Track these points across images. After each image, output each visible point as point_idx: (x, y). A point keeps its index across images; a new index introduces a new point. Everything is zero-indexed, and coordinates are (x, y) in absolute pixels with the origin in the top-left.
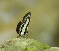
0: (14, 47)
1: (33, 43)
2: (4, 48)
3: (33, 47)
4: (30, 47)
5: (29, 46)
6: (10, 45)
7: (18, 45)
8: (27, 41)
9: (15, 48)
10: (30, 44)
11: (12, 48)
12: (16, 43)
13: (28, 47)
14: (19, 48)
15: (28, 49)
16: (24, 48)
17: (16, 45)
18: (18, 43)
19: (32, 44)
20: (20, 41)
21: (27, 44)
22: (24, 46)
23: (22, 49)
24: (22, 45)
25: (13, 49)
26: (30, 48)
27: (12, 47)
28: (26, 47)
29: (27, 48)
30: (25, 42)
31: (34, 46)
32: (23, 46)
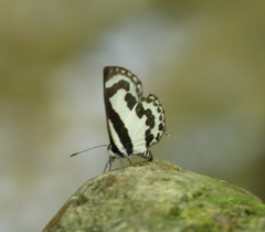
0: (124, 204)
1: (204, 189)
2: (86, 207)
3: (201, 206)
4: (192, 204)
5: (185, 199)
6: (110, 196)
7: (143, 196)
8: (181, 179)
9: (128, 209)
10: (190, 195)
11: (119, 208)
12: (133, 188)
13: (181, 206)
14: (144, 209)
15: (184, 214)
16: (168, 207)
17: (135, 195)
18: (141, 188)
19: (200, 194)
20: (152, 181)
21: (180, 195)
22: (165, 202)
23: (157, 214)
24: (157, 195)
25: (122, 211)
26: (190, 209)
27: (117, 201)
28: (176, 204)
29: (177, 209)
30: (171, 184)
31: (205, 203)
32: (161, 200)
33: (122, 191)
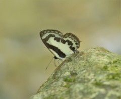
33: (86, 58)
